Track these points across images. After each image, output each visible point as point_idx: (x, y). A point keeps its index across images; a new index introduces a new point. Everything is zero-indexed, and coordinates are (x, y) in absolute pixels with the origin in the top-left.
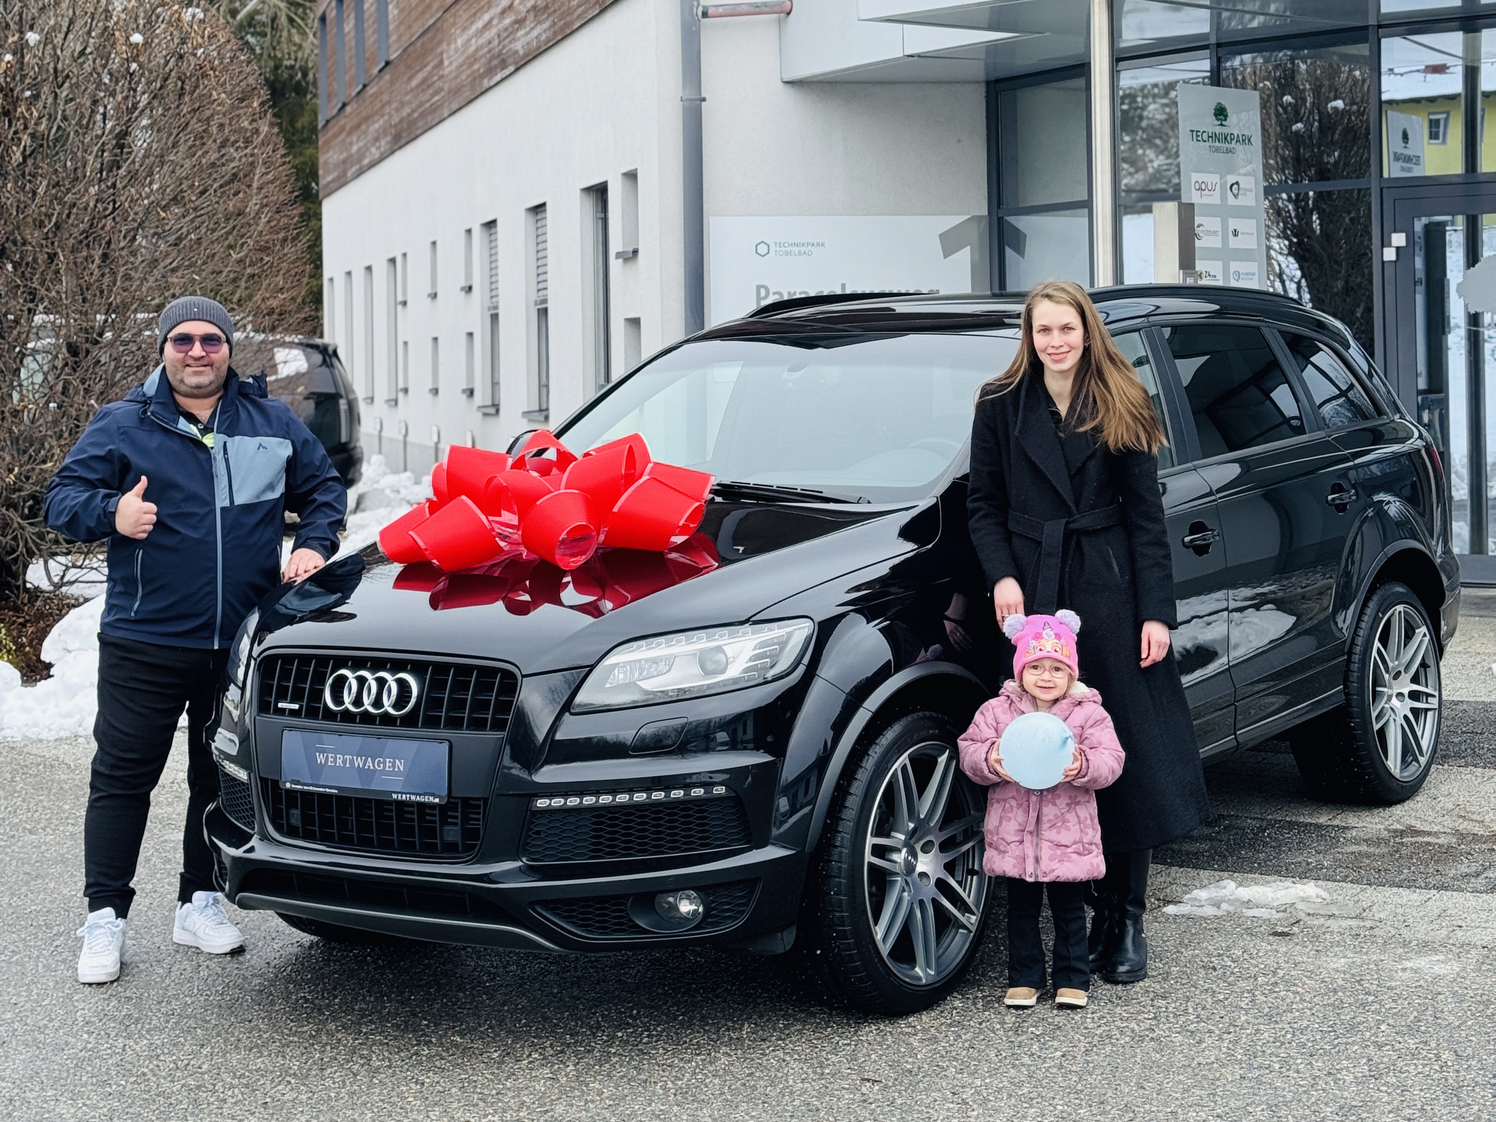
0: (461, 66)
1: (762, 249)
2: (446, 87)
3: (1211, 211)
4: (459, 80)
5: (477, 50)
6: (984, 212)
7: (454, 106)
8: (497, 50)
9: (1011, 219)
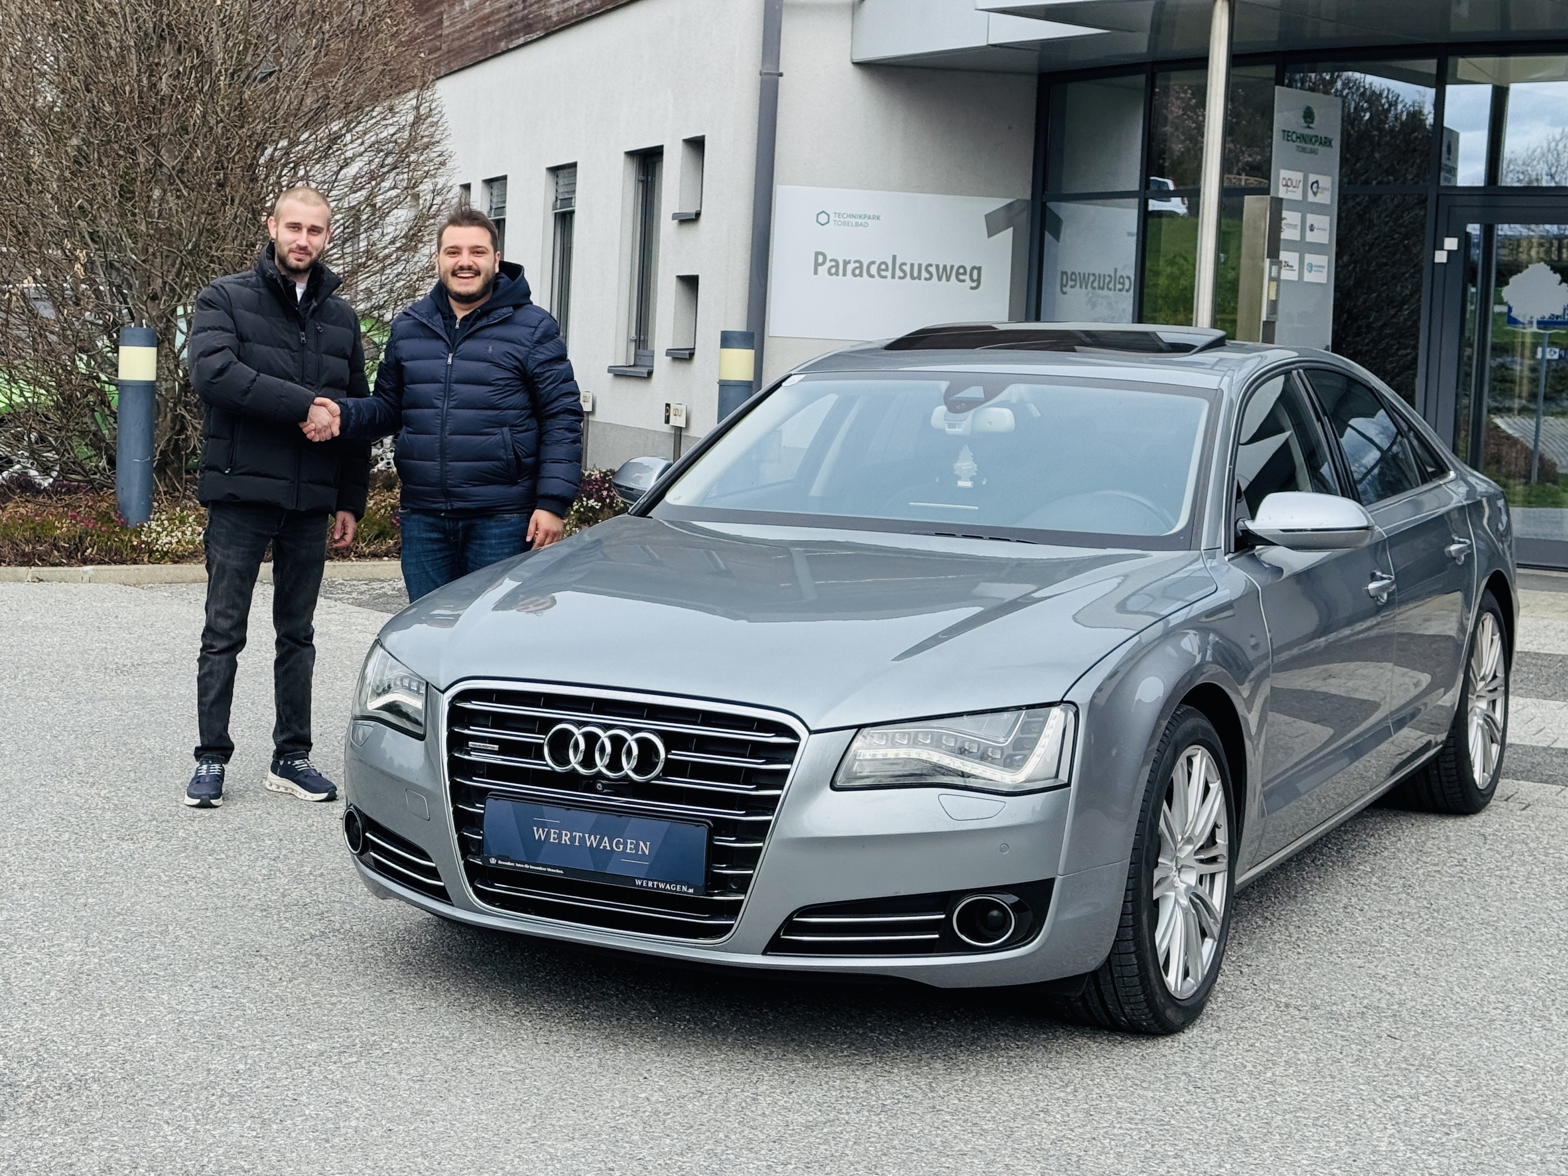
0: (468, 27)
1: (822, 218)
2: (444, 47)
3: (1295, 206)
4: (464, 40)
5: (492, 13)
6: (1028, 196)
7: (455, 66)
8: (520, 15)
9: (1052, 205)
